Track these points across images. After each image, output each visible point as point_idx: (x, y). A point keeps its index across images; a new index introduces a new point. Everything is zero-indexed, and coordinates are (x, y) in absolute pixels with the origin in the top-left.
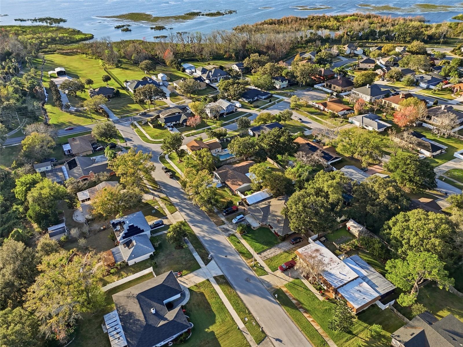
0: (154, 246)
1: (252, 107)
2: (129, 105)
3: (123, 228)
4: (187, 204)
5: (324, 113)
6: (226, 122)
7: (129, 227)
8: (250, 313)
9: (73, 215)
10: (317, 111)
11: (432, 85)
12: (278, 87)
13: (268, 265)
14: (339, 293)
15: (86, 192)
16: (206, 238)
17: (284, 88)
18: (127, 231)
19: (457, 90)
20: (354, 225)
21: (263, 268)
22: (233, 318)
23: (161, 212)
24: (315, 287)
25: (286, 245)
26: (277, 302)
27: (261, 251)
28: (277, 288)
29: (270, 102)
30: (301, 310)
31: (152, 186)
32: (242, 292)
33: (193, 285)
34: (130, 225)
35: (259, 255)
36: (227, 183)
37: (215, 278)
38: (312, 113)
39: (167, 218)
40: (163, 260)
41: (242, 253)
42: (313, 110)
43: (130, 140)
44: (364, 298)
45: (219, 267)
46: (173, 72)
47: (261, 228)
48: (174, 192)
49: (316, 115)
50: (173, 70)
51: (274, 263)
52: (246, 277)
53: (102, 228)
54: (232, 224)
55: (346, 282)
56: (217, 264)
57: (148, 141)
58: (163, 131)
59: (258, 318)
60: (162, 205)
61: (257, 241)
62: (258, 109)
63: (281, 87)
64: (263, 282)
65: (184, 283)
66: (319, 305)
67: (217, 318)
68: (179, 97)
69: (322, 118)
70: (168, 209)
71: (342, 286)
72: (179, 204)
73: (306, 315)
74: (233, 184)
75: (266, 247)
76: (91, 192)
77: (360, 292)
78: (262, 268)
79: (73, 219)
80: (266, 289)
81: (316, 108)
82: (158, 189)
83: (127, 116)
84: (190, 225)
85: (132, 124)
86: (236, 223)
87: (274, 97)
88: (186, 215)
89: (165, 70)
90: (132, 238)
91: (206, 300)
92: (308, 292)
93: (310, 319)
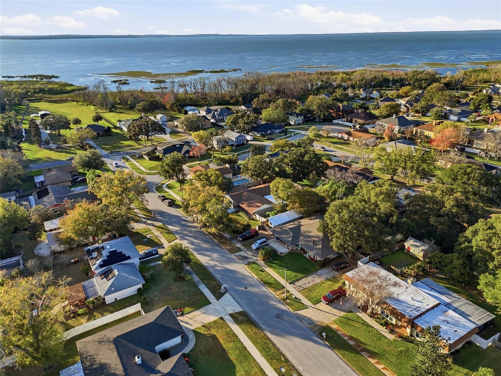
0: (144, 277)
1: (265, 140)
2: (121, 142)
3: (102, 255)
4: (191, 232)
5: (349, 142)
6: (236, 153)
7: (110, 252)
8: (287, 361)
9: (36, 248)
10: (341, 141)
11: (463, 117)
12: (292, 123)
13: (307, 297)
14: (417, 326)
15: (57, 221)
16: (218, 268)
17: (299, 123)
18: (106, 258)
19: (493, 120)
20: (415, 243)
21: (300, 300)
22: (262, 369)
23: (156, 241)
24: (378, 322)
25: (326, 273)
26: (326, 345)
27: (294, 279)
28: (323, 325)
29: (286, 135)
30: (363, 353)
31: (144, 215)
32: (273, 333)
33: (200, 326)
34: (111, 250)
35: (292, 285)
36: (241, 205)
37: (231, 315)
38: (335, 143)
39: (163, 248)
40: (156, 296)
41: (267, 284)
42: (336, 140)
44: (456, 331)
45: (236, 301)
46: (174, 114)
47: (291, 254)
48: (174, 219)
49: (339, 144)
51: (314, 295)
52: (276, 312)
53: (73, 261)
54: (251, 250)
55: (424, 310)
56: (234, 299)
57: (142, 173)
58: (160, 162)
59: (300, 367)
60: (157, 233)
61: (287, 268)
62: (272, 141)
63: (297, 123)
64: (302, 318)
65: (187, 323)
66: (389, 346)
67: (237, 369)
68: (180, 134)
69: (347, 147)
70: (164, 238)
71: (420, 315)
72: (180, 231)
73: (373, 361)
74: (249, 206)
75: (300, 275)
77: (448, 323)
78: (298, 300)
79: (34, 253)
80: (307, 327)
81: (339, 139)
83: (118, 151)
84: (195, 253)
85: (124, 158)
86: (256, 249)
87: (289, 131)
88: (189, 243)
90: (113, 266)
91: (221, 345)
92: (369, 328)
93: (380, 367)
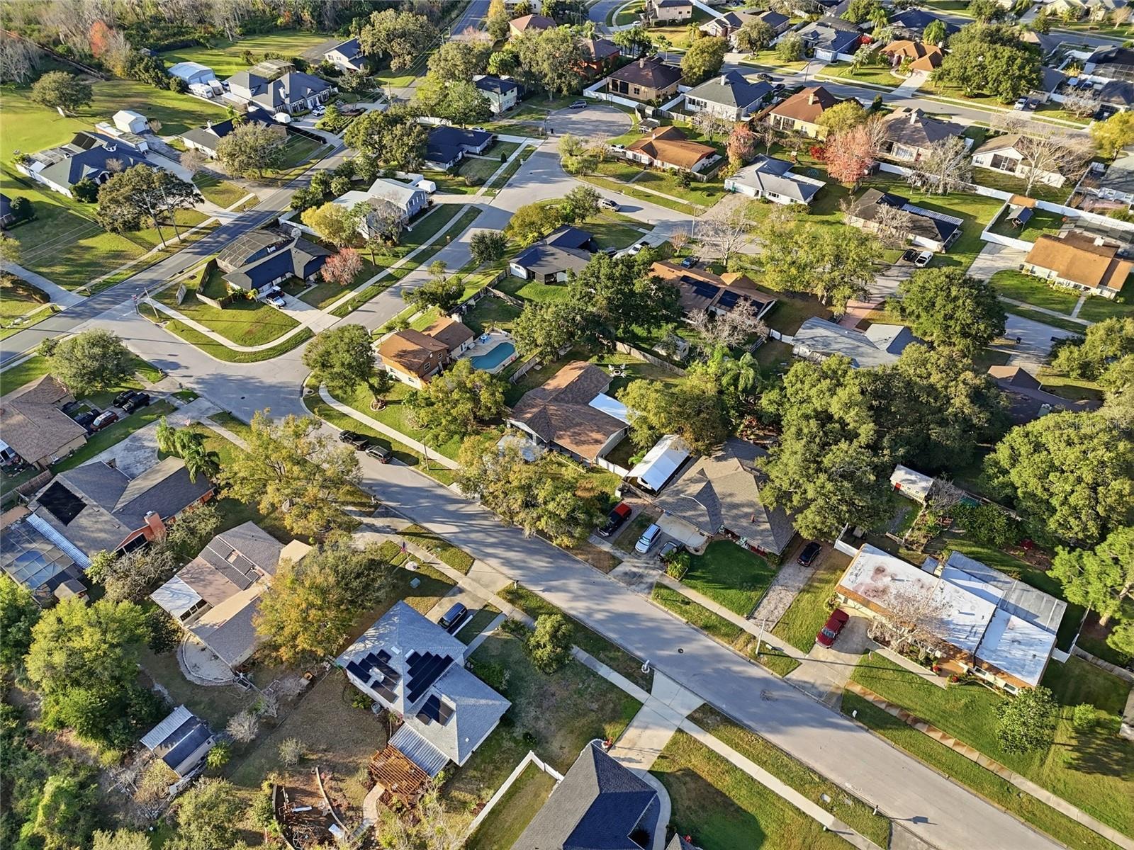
1: (465, 185)
2: (83, 242)
4: (484, 531)
5: (654, 172)
6: (423, 247)
8: (824, 780)
10: (635, 169)
11: (843, 52)
12: (494, 108)
13: (789, 640)
14: (982, 662)
15: (177, 583)
16: (599, 616)
17: (510, 109)
18: (410, 678)
19: (900, 58)
21: (781, 650)
22: (798, 809)
23: (435, 576)
24: (916, 661)
25: (793, 574)
26: (862, 728)
27: (750, 607)
28: (839, 692)
29: (504, 160)
30: (918, 726)
31: (354, 504)
32: (773, 730)
33: (656, 759)
34: (408, 656)
35: (752, 620)
36: (560, 442)
37: (692, 719)
38: (627, 178)
39: (461, 591)
41: (709, 628)
42: (622, 168)
43: (176, 366)
44: (1035, 656)
45: (681, 685)
46: (147, 95)
47: (713, 545)
48: (423, 501)
49: (639, 181)
50: (141, 88)
51: (796, 630)
52: (757, 691)
53: (305, 682)
54: (638, 555)
55: (982, 630)
56: (674, 681)
57: (233, 356)
58: (261, 312)
59: (847, 784)
60: (422, 554)
61: (724, 583)
62: (484, 189)
63: (504, 109)
64: (803, 688)
65: (630, 760)
67: (763, 823)
68: (229, 184)
69: (659, 188)
70: (447, 562)
71: (980, 643)
72: (463, 536)
73: (936, 735)
75: (754, 594)
76: (194, 580)
77: (1019, 643)
78: (777, 653)
80: (818, 702)
81: (632, 162)
82: (376, 506)
83: (107, 284)
84: (537, 590)
85: (146, 310)
86: (647, 552)
87: (503, 143)
88: (503, 564)
89: (115, 91)
90: (432, 690)
91: (710, 785)
92: (908, 677)
93: (950, 743)
